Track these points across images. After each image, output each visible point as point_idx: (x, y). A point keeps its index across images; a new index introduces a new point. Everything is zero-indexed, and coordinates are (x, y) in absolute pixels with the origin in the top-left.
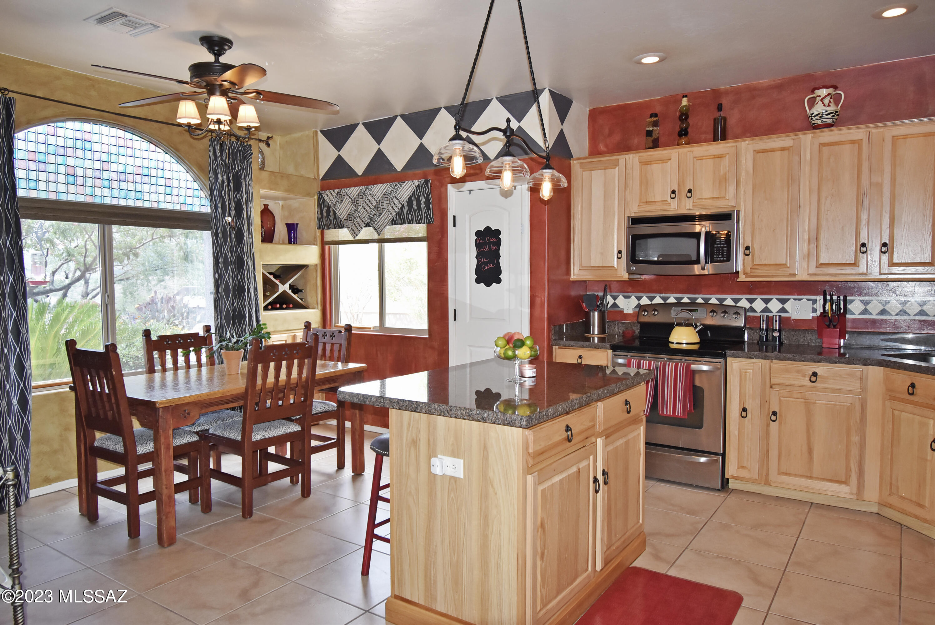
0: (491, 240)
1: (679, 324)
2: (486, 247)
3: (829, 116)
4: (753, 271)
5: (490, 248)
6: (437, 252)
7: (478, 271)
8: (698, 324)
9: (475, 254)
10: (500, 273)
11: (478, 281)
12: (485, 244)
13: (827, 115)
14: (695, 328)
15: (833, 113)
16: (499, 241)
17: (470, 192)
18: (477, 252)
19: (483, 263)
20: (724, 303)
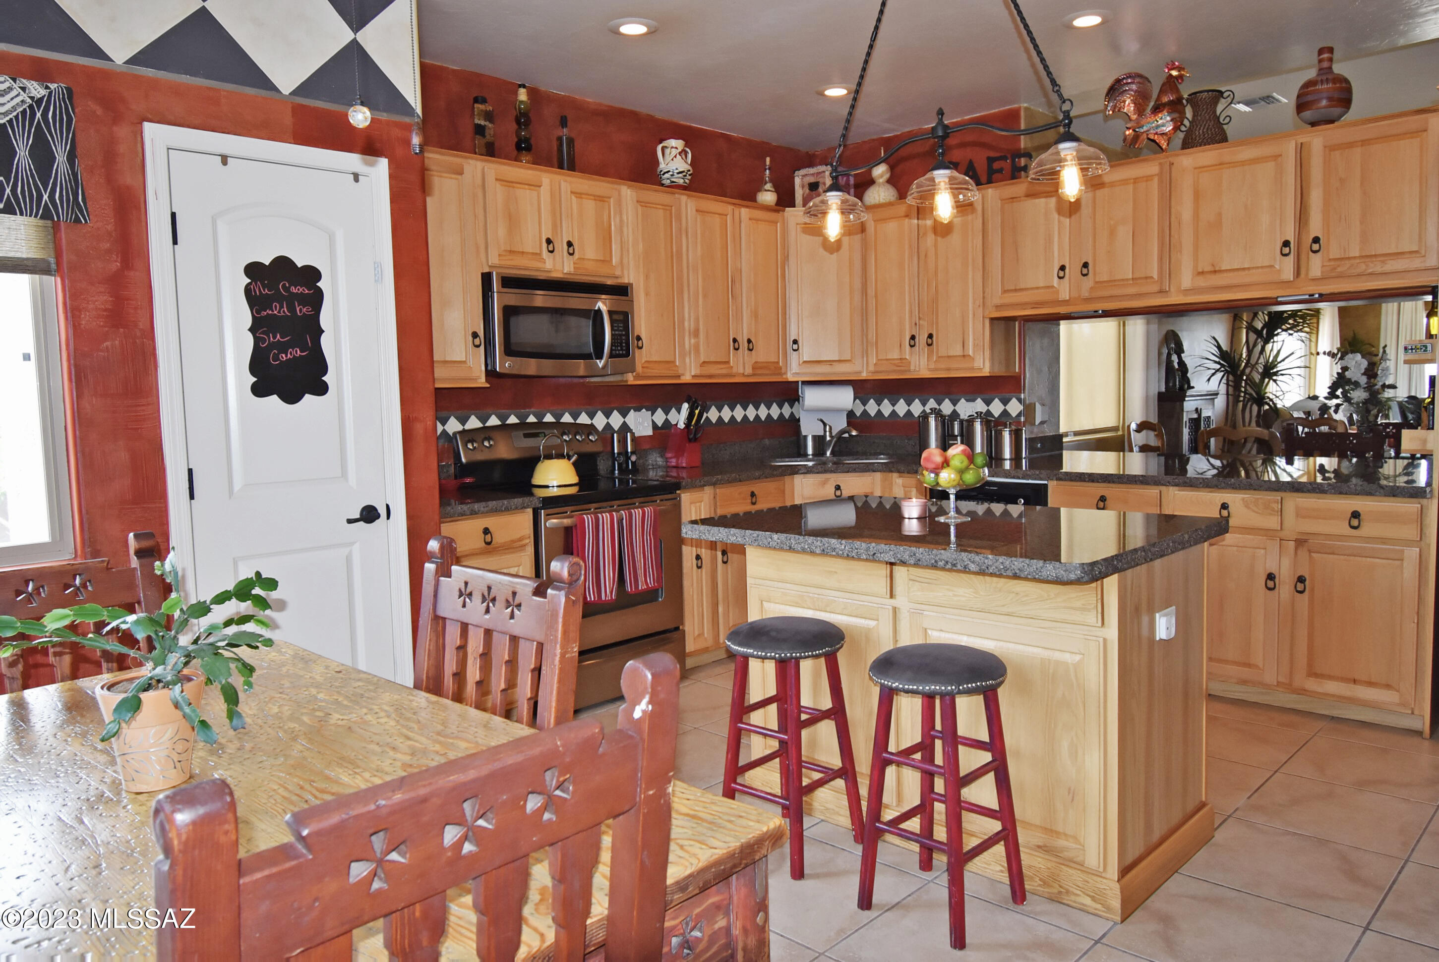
0: (294, 290)
1: (549, 457)
2: (281, 307)
3: (680, 175)
4: (645, 370)
5: (292, 309)
6: (106, 310)
7: (257, 365)
8: (571, 453)
9: (248, 321)
10: (324, 369)
11: (259, 390)
12: (278, 298)
13: (678, 173)
14: (569, 459)
15: (683, 172)
16: (319, 295)
17: (224, 160)
18: (254, 318)
19: (272, 346)
20: (562, 421)
